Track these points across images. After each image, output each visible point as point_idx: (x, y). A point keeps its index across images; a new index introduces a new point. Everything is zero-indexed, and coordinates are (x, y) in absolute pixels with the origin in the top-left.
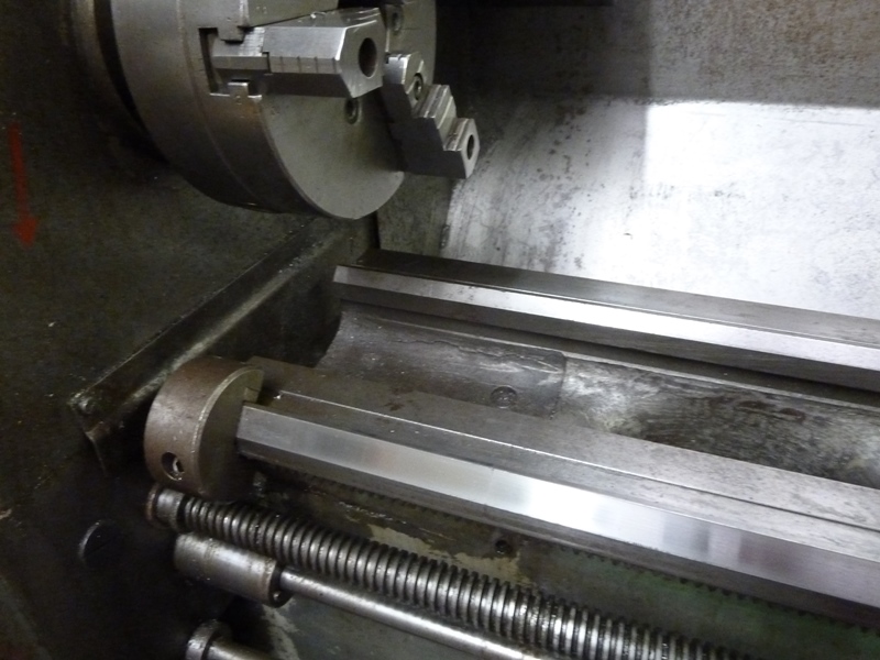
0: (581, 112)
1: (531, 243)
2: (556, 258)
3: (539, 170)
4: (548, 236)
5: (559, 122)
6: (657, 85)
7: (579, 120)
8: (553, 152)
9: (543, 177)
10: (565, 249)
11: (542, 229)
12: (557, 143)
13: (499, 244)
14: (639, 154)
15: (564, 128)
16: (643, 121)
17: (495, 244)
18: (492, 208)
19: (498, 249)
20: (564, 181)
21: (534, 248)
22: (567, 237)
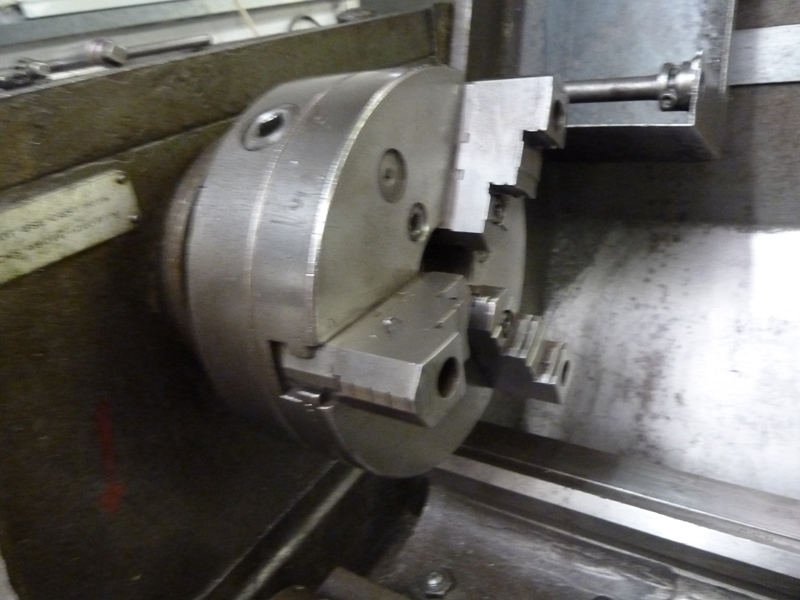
0: (677, 239)
1: (627, 374)
2: (653, 392)
3: (633, 299)
4: (644, 368)
5: (653, 249)
6: (761, 213)
7: (676, 248)
8: (647, 280)
9: (637, 306)
10: (663, 383)
11: (637, 360)
12: (652, 271)
13: (592, 374)
14: (744, 284)
15: (659, 256)
16: (747, 251)
17: (588, 373)
18: (582, 336)
19: (591, 379)
20: (660, 311)
21: (629, 381)
22: (666, 371)
